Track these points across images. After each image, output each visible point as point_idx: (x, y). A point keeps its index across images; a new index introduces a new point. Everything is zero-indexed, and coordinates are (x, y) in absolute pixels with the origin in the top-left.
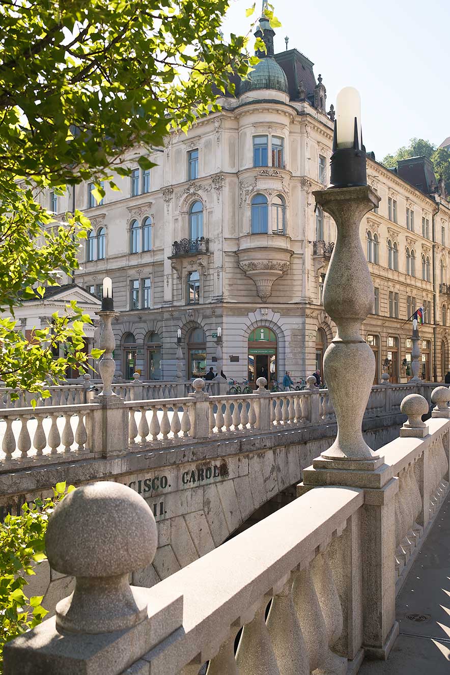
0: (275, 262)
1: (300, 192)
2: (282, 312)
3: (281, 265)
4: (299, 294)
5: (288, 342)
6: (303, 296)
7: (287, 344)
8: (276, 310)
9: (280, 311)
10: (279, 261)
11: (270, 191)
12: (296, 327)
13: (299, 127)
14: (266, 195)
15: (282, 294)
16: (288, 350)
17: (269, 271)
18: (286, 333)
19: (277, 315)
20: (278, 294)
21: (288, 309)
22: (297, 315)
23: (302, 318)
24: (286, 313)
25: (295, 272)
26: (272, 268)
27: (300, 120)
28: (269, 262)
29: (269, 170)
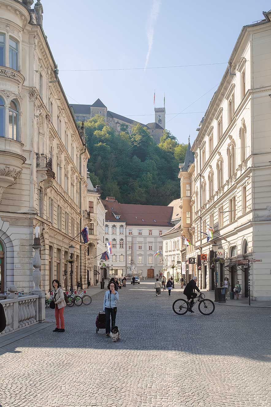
0: (11, 168)
1: (28, 102)
2: (11, 221)
3: (17, 172)
4: (27, 204)
5: (17, 252)
6: (31, 206)
7: (15, 254)
8: (5, 219)
9: (9, 220)
10: (16, 168)
11: (8, 94)
12: (24, 237)
13: (28, 36)
14: (4, 97)
15: (11, 202)
16: (16, 260)
17: (4, 177)
18: (14, 243)
19: (7, 224)
20: (6, 202)
21: (17, 219)
22: (25, 225)
23: (29, 228)
24: (15, 222)
25: (24, 182)
26: (8, 174)
27: (30, 29)
28: (6, 167)
29: (7, 70)
